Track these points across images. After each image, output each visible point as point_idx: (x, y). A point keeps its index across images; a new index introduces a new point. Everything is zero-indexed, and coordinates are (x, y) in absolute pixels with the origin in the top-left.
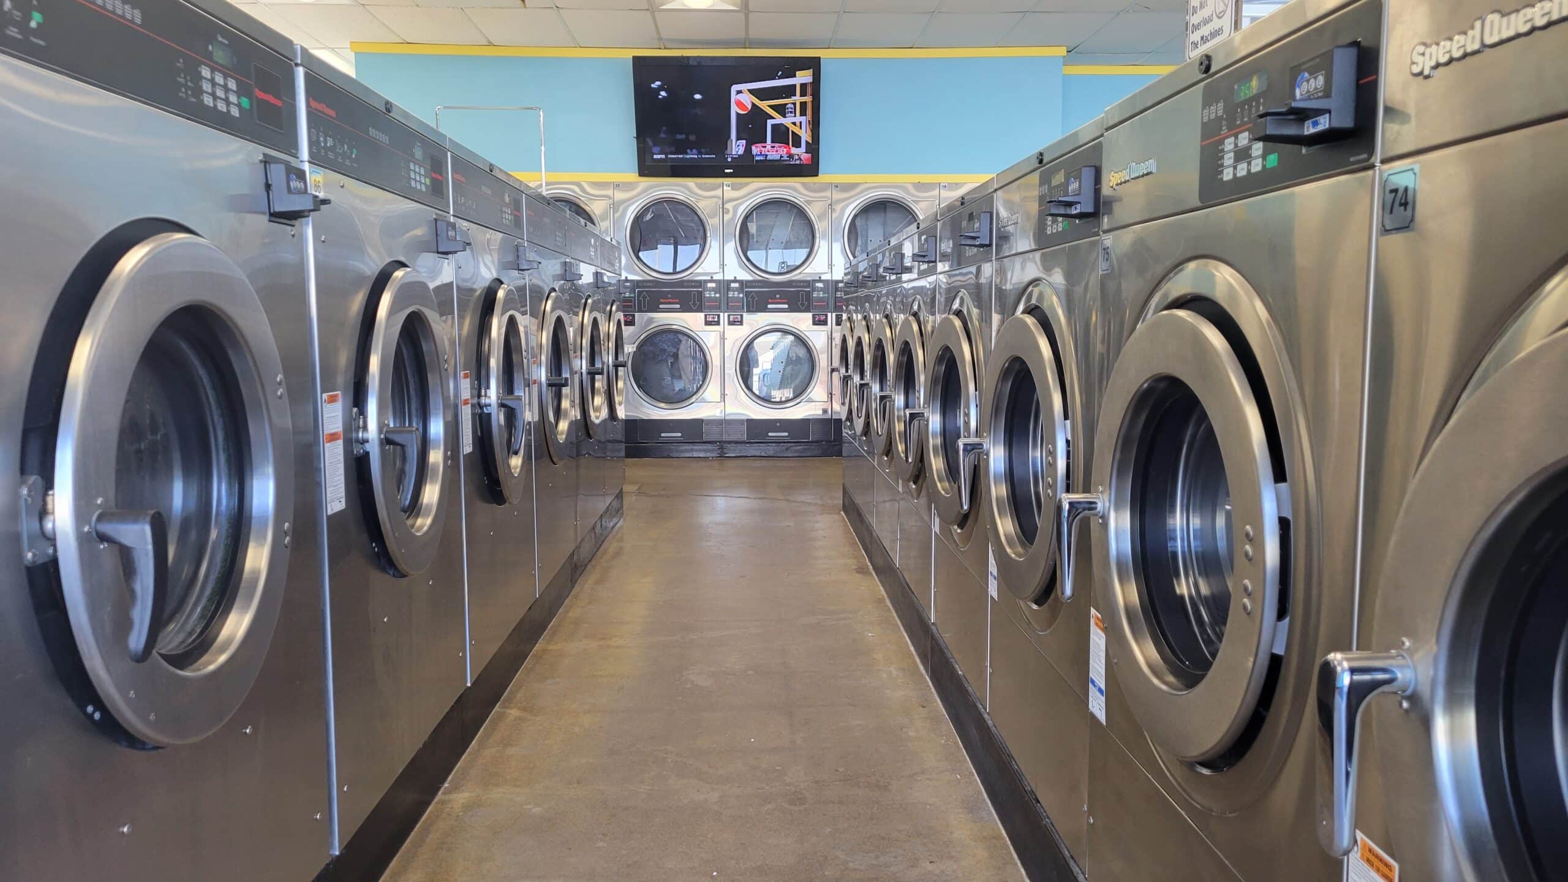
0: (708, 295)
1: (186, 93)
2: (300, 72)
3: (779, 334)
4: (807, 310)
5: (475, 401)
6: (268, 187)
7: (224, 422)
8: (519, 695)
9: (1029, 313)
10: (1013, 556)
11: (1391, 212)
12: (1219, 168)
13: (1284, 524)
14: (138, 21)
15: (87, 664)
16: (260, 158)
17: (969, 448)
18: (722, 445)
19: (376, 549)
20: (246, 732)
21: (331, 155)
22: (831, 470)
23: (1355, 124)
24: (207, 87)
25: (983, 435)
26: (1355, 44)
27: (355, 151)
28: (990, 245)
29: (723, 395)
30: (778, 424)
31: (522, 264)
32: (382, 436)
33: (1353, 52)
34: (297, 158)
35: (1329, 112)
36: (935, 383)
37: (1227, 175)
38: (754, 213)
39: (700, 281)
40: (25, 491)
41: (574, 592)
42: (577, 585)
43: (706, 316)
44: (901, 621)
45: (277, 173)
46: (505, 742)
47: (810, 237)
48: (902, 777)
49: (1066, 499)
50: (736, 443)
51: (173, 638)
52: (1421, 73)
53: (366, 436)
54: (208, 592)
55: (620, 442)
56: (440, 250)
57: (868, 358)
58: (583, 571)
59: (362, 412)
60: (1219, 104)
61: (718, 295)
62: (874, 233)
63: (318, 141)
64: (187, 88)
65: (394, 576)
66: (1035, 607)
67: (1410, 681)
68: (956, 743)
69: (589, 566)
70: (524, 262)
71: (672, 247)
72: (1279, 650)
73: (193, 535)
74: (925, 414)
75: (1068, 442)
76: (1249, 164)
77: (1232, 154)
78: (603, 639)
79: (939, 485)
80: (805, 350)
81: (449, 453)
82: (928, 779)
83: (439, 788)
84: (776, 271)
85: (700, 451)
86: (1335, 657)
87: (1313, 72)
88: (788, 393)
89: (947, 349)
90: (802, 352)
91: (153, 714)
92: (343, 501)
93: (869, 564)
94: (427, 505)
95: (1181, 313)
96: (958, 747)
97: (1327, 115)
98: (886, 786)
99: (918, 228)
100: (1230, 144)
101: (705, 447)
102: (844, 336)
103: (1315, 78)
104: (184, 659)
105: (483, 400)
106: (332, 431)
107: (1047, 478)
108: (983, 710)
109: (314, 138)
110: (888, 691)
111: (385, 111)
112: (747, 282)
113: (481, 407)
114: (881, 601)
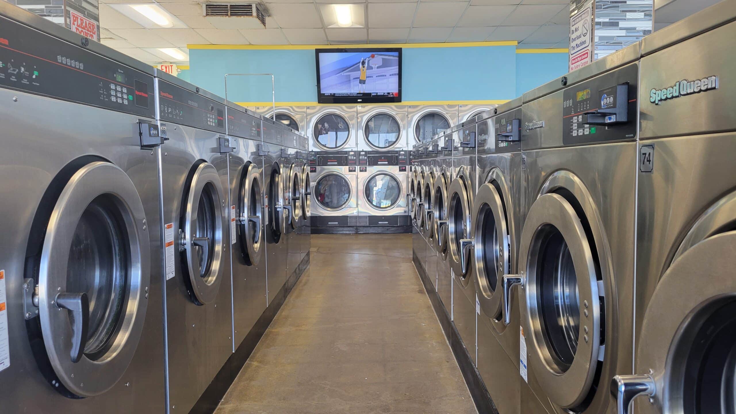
0: (350, 158)
1: (103, 97)
2: (156, 80)
3: (383, 176)
4: (396, 164)
5: (238, 218)
6: (141, 134)
7: (119, 243)
8: (258, 355)
9: (491, 183)
10: (486, 296)
11: (644, 164)
12: (571, 130)
13: (601, 299)
14: (82, 68)
15: (52, 364)
16: (137, 121)
17: (465, 244)
18: (357, 228)
19: (189, 293)
20: (126, 385)
21: (170, 116)
22: (407, 240)
23: (628, 120)
24: (113, 93)
25: (472, 237)
26: (627, 83)
27: (181, 112)
28: (475, 147)
29: (357, 204)
30: (383, 218)
31: (261, 153)
32: (192, 242)
33: (625, 87)
34: (155, 119)
35: (615, 114)
36: (451, 209)
37: (575, 134)
38: (373, 119)
39: (346, 152)
40: (26, 286)
41: (285, 302)
42: (287, 299)
43: (349, 167)
44: (438, 318)
45: (145, 128)
46: (251, 378)
47: (398, 130)
48: (436, 398)
49: (506, 277)
50: (364, 227)
51: (92, 345)
52: (654, 102)
53: (185, 242)
54: (110, 321)
55: (309, 226)
56: (221, 152)
57: (423, 191)
58: (290, 291)
59: (183, 231)
60: (570, 101)
61: (355, 158)
62: (428, 127)
63: (164, 110)
64: (104, 95)
65: (198, 305)
66: (497, 321)
67: (653, 390)
68: (463, 381)
69: (293, 289)
70: (262, 152)
71: (335, 132)
72: (601, 359)
73: (103, 296)
74: (447, 223)
75: (509, 245)
76: (584, 130)
77: (576, 124)
78: (298, 326)
79: (454, 257)
80: (396, 183)
81: (225, 245)
82: (449, 399)
83: (219, 402)
84: (383, 146)
85: (347, 231)
86: (618, 377)
87: (609, 95)
88: (389, 203)
89: (456, 194)
90: (394, 184)
91: (82, 384)
92: (174, 273)
93: (424, 288)
94: (214, 270)
95: (555, 196)
96: (464, 382)
97: (615, 115)
98: (428, 403)
99: (444, 134)
100: (575, 119)
101: (348, 229)
102: (413, 179)
103: (609, 98)
104: (96, 356)
105: (241, 218)
106: (169, 241)
107: (500, 262)
108: (474, 366)
109: (162, 109)
110: (431, 354)
111: (196, 92)
112: (368, 151)
113: (240, 221)
114: (429, 307)
